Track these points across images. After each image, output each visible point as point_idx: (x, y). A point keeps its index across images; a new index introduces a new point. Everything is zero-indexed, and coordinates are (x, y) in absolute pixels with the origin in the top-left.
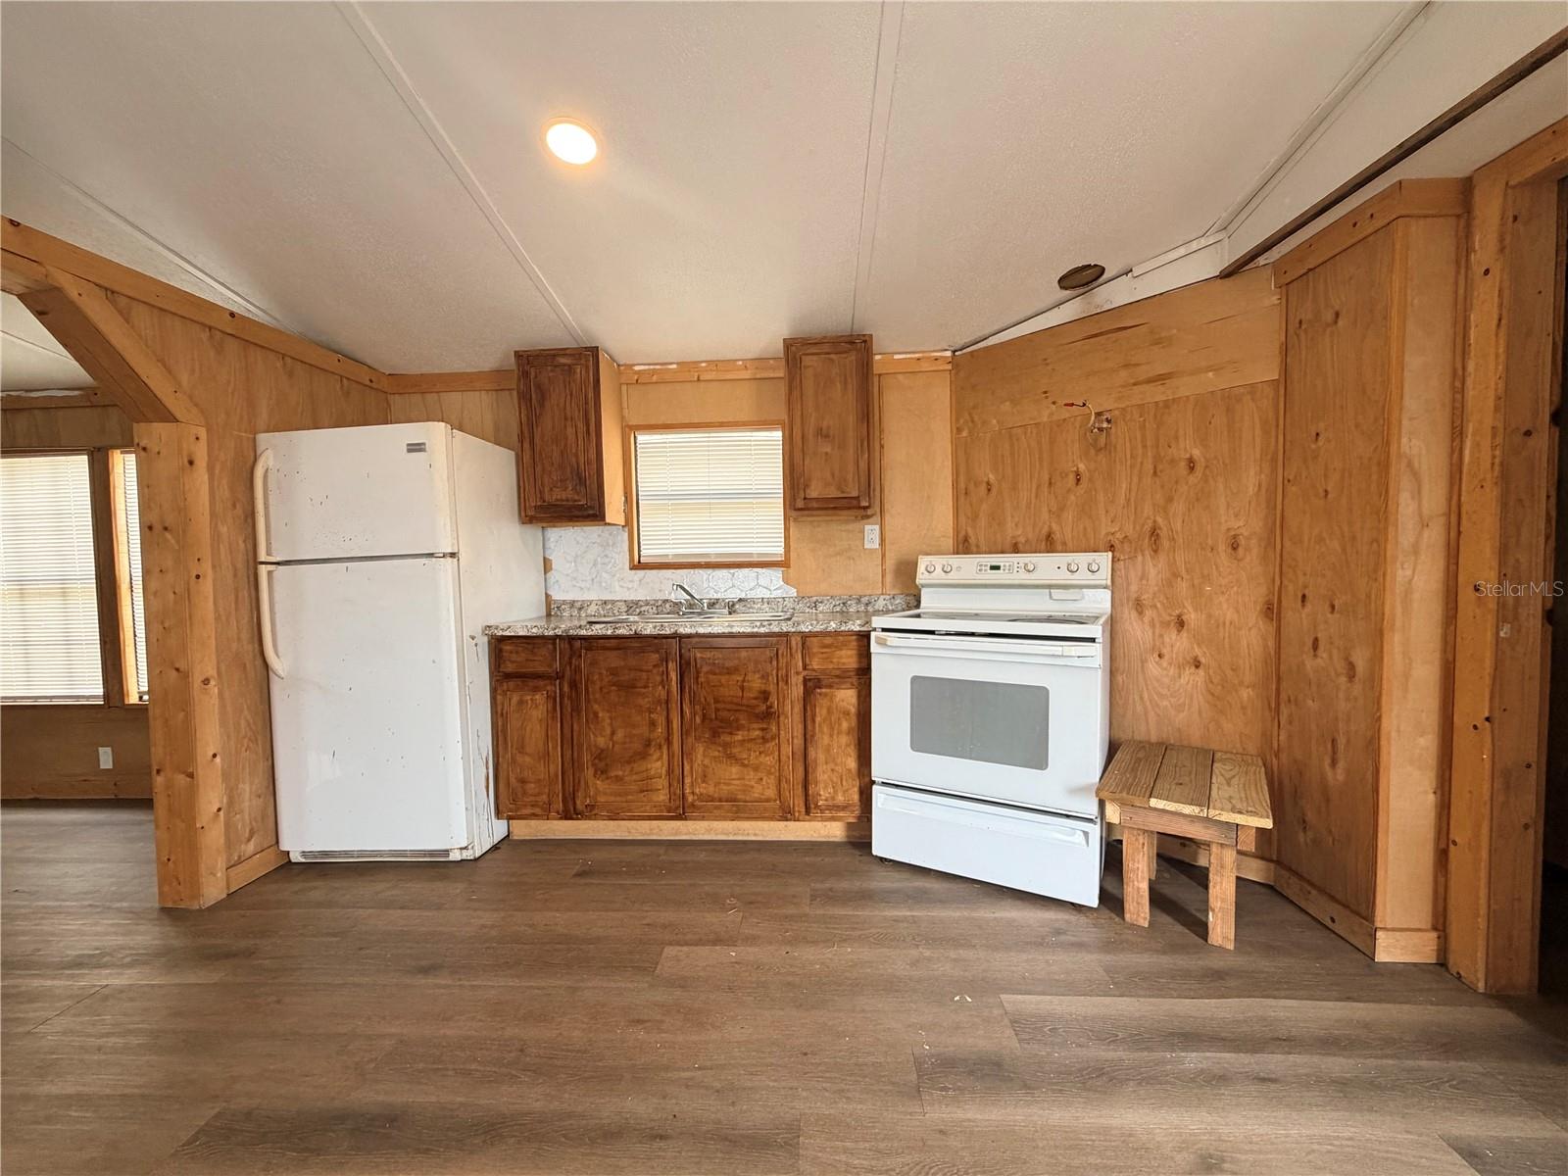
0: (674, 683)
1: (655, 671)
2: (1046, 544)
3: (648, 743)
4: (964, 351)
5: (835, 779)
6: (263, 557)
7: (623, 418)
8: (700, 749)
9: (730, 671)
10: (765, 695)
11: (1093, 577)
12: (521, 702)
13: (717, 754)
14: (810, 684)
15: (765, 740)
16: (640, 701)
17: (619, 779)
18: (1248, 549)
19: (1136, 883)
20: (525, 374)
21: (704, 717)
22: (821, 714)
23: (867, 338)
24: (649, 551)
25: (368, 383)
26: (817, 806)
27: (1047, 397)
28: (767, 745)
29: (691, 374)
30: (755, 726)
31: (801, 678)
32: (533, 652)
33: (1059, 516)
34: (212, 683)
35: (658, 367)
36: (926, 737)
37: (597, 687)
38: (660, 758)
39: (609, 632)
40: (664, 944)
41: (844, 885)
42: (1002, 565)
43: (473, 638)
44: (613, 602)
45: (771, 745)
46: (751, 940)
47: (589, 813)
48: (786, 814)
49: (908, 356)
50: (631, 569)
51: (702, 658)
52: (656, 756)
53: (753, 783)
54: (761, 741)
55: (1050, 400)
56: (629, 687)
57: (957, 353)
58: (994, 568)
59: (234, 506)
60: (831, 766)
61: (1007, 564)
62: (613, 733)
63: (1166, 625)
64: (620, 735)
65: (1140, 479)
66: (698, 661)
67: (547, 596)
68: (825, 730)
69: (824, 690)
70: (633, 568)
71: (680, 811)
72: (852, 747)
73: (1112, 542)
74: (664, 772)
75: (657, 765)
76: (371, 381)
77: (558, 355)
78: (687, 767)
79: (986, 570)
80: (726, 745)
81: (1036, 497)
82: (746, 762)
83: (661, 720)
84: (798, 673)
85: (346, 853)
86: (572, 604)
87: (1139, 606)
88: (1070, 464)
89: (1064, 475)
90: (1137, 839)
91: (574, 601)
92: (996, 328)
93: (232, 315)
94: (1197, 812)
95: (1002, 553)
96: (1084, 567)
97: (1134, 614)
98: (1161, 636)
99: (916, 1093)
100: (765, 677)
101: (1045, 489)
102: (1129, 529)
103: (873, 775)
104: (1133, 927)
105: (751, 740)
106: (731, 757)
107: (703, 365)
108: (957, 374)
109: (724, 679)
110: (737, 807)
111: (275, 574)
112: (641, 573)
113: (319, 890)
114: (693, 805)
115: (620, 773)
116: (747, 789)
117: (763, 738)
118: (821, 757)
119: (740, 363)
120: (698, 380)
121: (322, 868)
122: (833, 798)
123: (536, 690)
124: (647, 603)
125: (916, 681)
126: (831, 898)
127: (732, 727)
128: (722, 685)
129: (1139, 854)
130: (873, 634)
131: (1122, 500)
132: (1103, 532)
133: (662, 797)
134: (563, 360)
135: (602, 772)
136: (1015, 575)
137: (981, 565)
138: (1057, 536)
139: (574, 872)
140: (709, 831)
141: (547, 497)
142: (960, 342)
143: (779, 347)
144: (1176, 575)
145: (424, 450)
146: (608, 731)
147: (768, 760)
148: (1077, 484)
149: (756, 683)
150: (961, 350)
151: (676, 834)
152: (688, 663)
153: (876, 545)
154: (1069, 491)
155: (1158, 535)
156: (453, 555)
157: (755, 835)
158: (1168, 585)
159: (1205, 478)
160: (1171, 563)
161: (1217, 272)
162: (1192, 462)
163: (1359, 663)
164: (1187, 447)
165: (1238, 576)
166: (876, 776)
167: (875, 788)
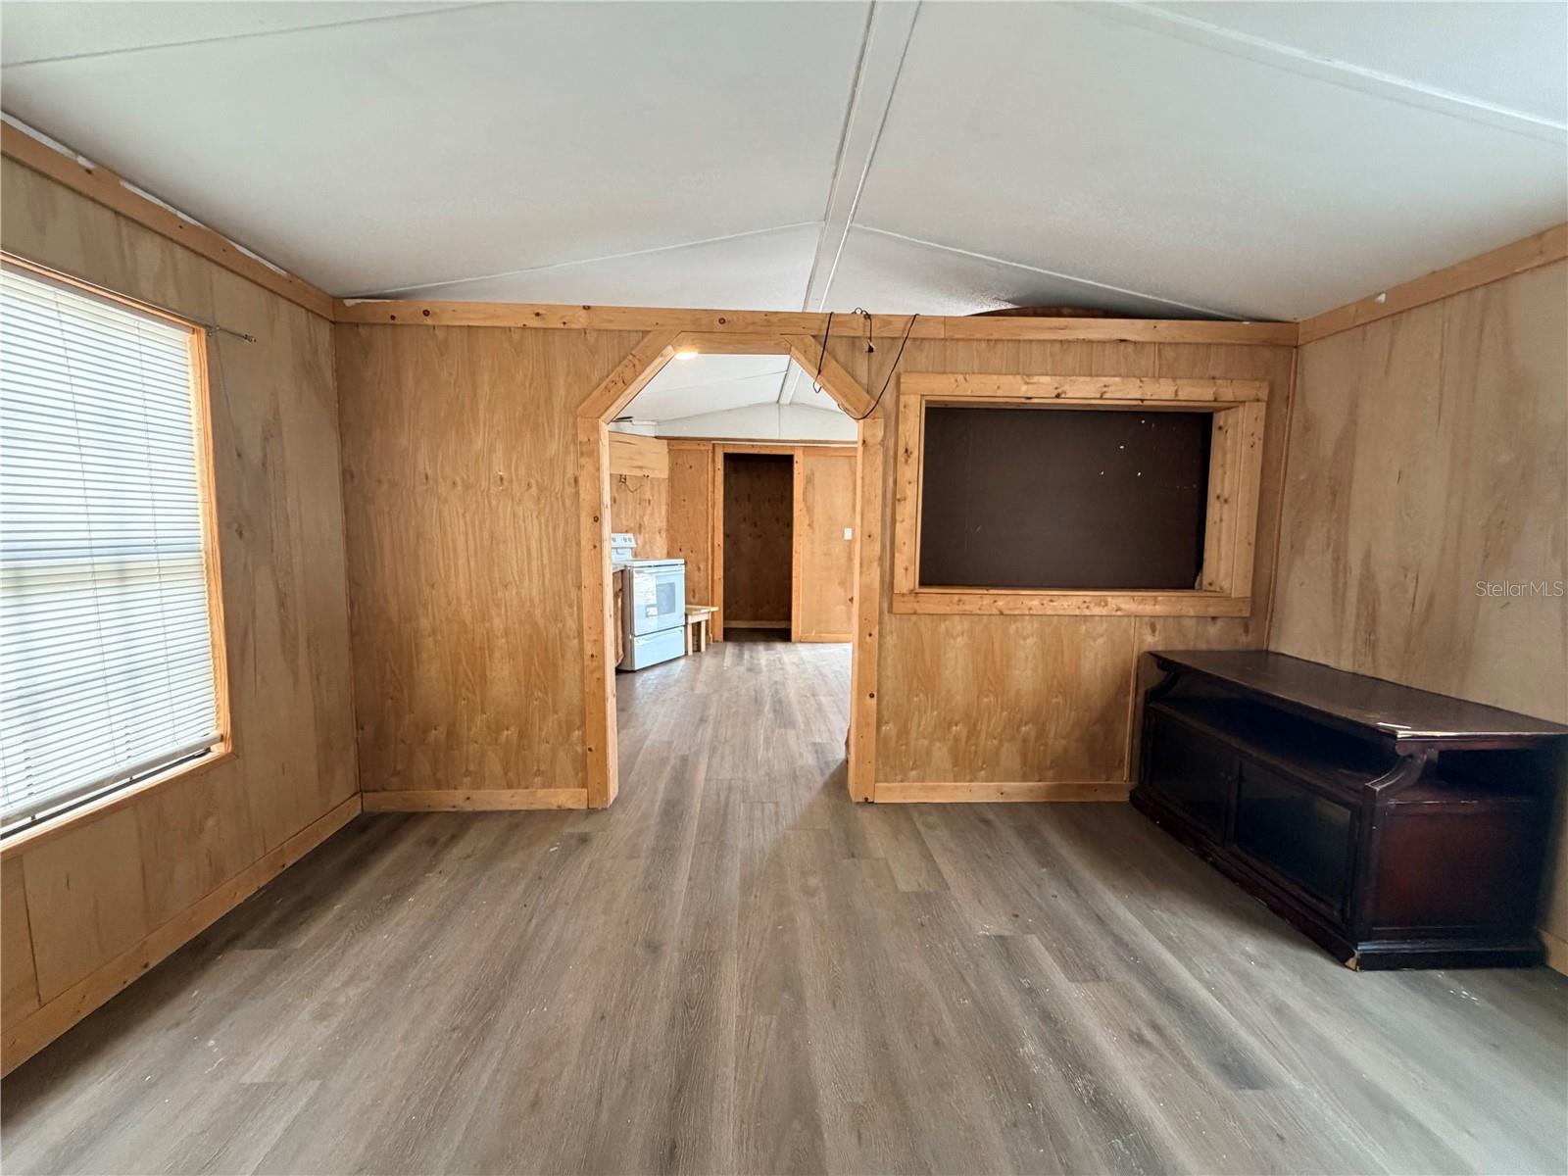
18: (663, 534)
131: (630, 513)
132: (628, 526)
144: (646, 543)
158: (643, 546)
159: (653, 509)
160: (644, 537)
161: (653, 435)
162: (649, 501)
163: (702, 566)
164: (648, 496)
165: (661, 543)
166: (636, 633)
167: (635, 639)
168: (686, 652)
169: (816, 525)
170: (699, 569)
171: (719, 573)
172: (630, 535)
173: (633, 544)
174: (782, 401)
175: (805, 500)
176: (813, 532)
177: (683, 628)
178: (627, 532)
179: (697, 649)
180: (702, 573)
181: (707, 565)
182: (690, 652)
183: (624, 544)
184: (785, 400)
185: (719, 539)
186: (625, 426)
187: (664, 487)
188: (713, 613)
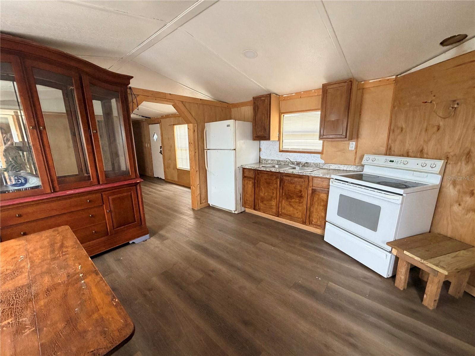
0: (278, 184)
1: (274, 181)
2: (420, 154)
3: (272, 197)
4: (401, 75)
5: (318, 218)
6: (205, 149)
7: (280, 110)
8: (284, 201)
9: (292, 183)
10: (301, 191)
11: (432, 170)
12: (247, 183)
13: (287, 203)
14: (313, 190)
15: (300, 203)
16: (271, 187)
17: (265, 204)
19: (400, 276)
20: (255, 103)
21: (285, 194)
22: (316, 199)
23: (352, 80)
24: (285, 147)
25: (227, 107)
26: (312, 223)
27: (432, 94)
28: (300, 204)
29: (299, 95)
30: (297, 199)
31: (311, 188)
32: (249, 172)
33: (427, 143)
34: (198, 172)
35: (290, 95)
36: (341, 212)
37: (262, 182)
38: (274, 202)
39: (265, 170)
40: (260, 241)
41: (310, 244)
42: (395, 160)
43: (238, 168)
44: (274, 160)
45: (301, 204)
46: (279, 247)
47: (259, 210)
48: (304, 223)
49: (375, 80)
50: (279, 152)
51: (285, 179)
52: (274, 201)
53: (296, 213)
54: (298, 203)
55: (433, 95)
56: (268, 183)
57: (398, 76)
58: (391, 161)
59: (201, 138)
60: (317, 214)
61: (397, 160)
62: (265, 193)
63: (465, 193)
64: (266, 194)
65: (467, 130)
66: (285, 180)
67: (260, 157)
68: (316, 204)
69: (317, 193)
70: (280, 151)
71: (278, 215)
72: (324, 210)
73: (448, 156)
74: (275, 205)
75: (274, 203)
76: (227, 106)
77: (262, 97)
78: (280, 205)
79: (388, 162)
80: (290, 202)
81: (420, 134)
82: (294, 207)
83: (275, 192)
84: (310, 187)
85: (217, 207)
86: (265, 160)
87: (454, 183)
88: (437, 122)
89: (433, 126)
90: (403, 263)
91: (265, 159)
92: (414, 65)
93: (201, 99)
94: (420, 260)
96: (428, 165)
97: (451, 187)
98: (462, 197)
99: (290, 288)
100: (301, 186)
101: (424, 132)
103: (326, 219)
104: (396, 288)
105: (296, 202)
106: (291, 205)
107: (302, 93)
108: (397, 85)
109: (291, 185)
110: (291, 217)
111: (207, 151)
112: (281, 153)
113: (212, 212)
114: (281, 214)
115: (266, 203)
116: (294, 214)
117: (299, 202)
118: (315, 211)
119: (313, 91)
120: (301, 97)
121: (214, 208)
122: (317, 222)
123: (250, 181)
124: (282, 161)
125: (341, 196)
126: (305, 246)
127: (292, 198)
128: (290, 187)
129: (403, 267)
130: (331, 180)
131: (457, 139)
133: (274, 211)
134: (262, 98)
135: (262, 202)
136: (399, 165)
137: (386, 160)
138: (425, 151)
139: (253, 221)
140: (285, 221)
141: (258, 134)
142: (399, 73)
143: (321, 86)
145: (229, 126)
146: (264, 193)
147: (300, 208)
148: (438, 131)
149: (298, 187)
150: (400, 75)
151: (278, 220)
152: (282, 180)
153: (353, 149)
154: (434, 133)
155: (470, 155)
156: (235, 149)
157: (297, 226)
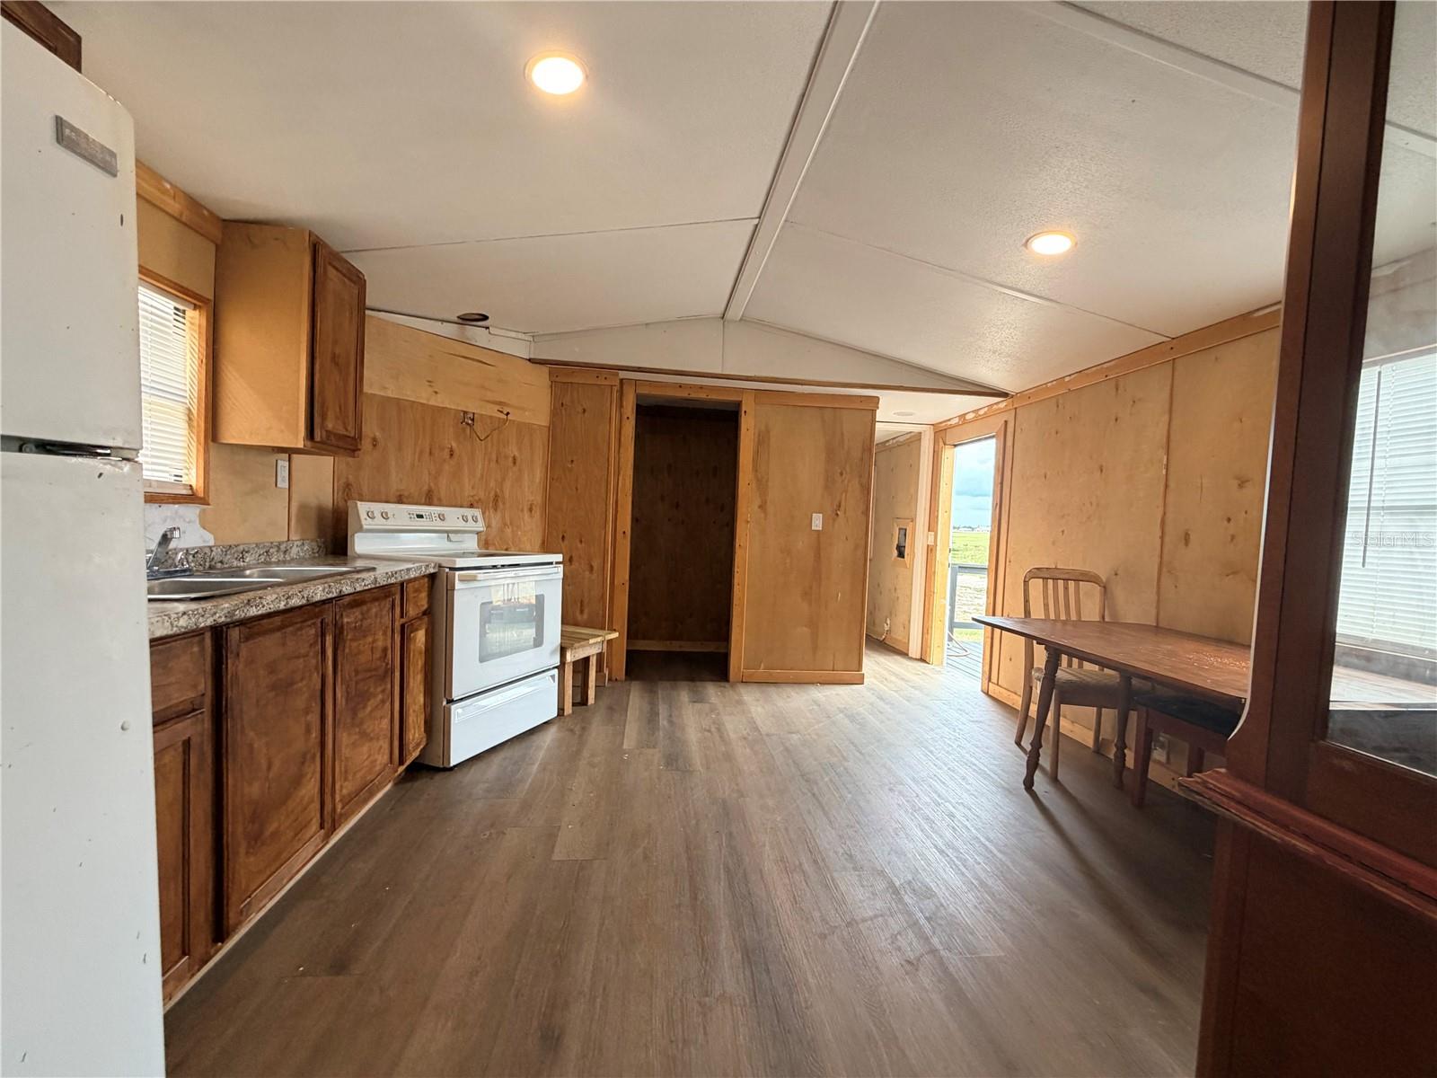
0: (330, 663)
1: (311, 653)
5: (415, 719)
8: (345, 739)
9: (365, 633)
10: (385, 653)
11: (476, 525)
14: (407, 631)
15: (383, 702)
16: (296, 702)
17: (272, 834)
18: (536, 512)
22: (410, 658)
26: (409, 752)
28: (385, 708)
30: (379, 689)
32: (165, 670)
33: (436, 478)
38: (313, 775)
42: (424, 514)
45: (387, 705)
51: (347, 623)
53: (376, 756)
56: (286, 687)
58: (418, 516)
60: (413, 707)
61: (427, 514)
62: (269, 769)
64: (276, 766)
65: (489, 463)
66: (345, 628)
68: (412, 674)
73: (472, 502)
78: (337, 771)
79: (414, 518)
80: (361, 724)
81: (419, 461)
82: (372, 735)
83: (315, 721)
88: (446, 441)
89: (442, 449)
95: (387, 502)
96: (470, 519)
100: (385, 630)
101: (427, 455)
102: (482, 495)
105: (376, 707)
106: (364, 735)
110: (369, 792)
114: (341, 816)
115: (276, 825)
116: (372, 765)
117: (383, 700)
118: (410, 701)
122: (414, 739)
127: (365, 698)
131: (479, 475)
132: (466, 494)
133: (314, 827)
135: (257, 839)
137: (409, 514)
138: (435, 493)
144: (505, 524)
146: (264, 769)
147: (385, 724)
148: (450, 457)
149: (380, 641)
152: (341, 633)
153: (286, 485)
154: (444, 461)
155: (497, 500)
158: (501, 530)
159: (520, 470)
160: (503, 517)
161: (528, 358)
162: (514, 459)
163: (595, 565)
164: (513, 450)
165: (532, 526)
166: (455, 696)
167: (453, 707)
168: (561, 710)
169: (771, 509)
170: (591, 568)
171: (624, 574)
172: (477, 512)
173: (480, 526)
174: (729, 315)
175: (755, 470)
176: (765, 518)
177: (556, 672)
178: (471, 506)
179: (581, 701)
180: (594, 576)
181: (604, 562)
182: (568, 709)
183: (461, 525)
184: (736, 312)
185: (626, 523)
186: (476, 333)
187: (540, 441)
188: (610, 642)
